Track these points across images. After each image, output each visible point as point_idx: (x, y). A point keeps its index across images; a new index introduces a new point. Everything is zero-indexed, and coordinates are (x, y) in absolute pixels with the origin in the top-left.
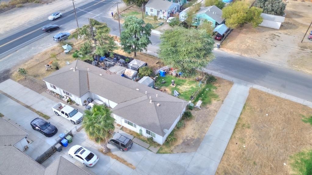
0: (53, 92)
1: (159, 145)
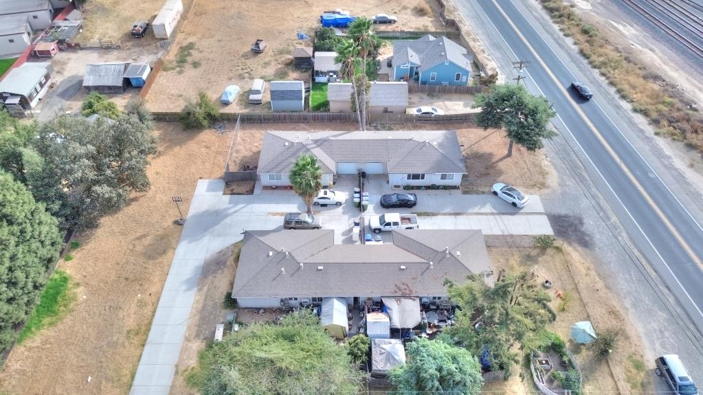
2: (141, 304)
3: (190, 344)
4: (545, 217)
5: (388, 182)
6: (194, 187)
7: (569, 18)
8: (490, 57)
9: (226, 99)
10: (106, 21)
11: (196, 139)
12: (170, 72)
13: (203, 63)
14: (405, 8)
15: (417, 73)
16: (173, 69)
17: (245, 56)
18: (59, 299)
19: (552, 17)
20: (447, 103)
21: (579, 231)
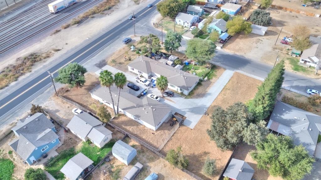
0: (132, 72)
1: (186, 95)
6: (196, 126)
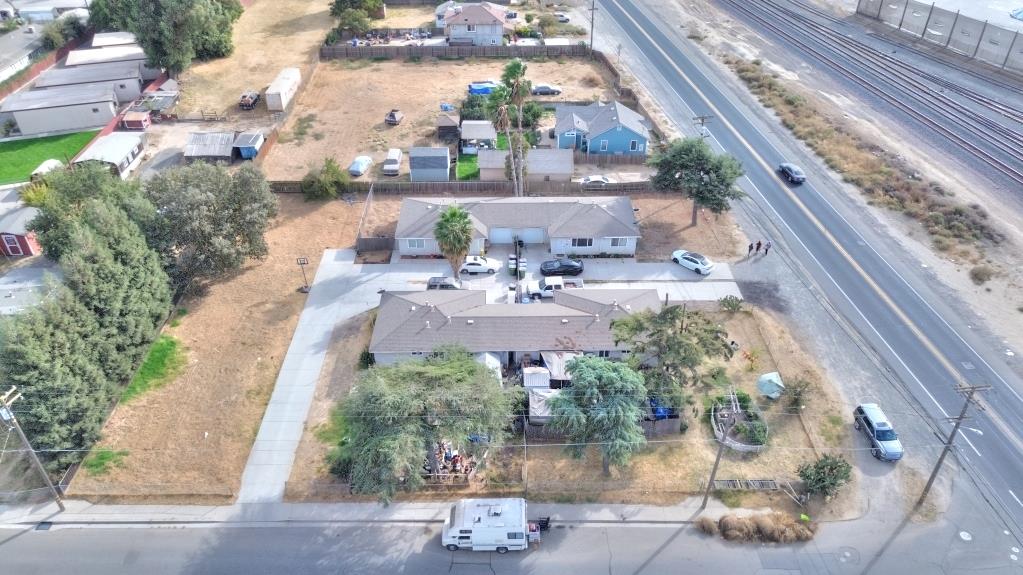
2: (262, 367)
3: (320, 404)
4: (734, 284)
5: (550, 251)
6: (320, 257)
7: (770, 88)
8: (674, 128)
9: (355, 169)
10: (207, 94)
11: (321, 210)
12: (287, 144)
13: (327, 135)
14: (571, 79)
15: (585, 143)
16: (291, 141)
17: (378, 128)
18: (166, 361)
19: (750, 88)
20: (621, 174)
21: (774, 297)
